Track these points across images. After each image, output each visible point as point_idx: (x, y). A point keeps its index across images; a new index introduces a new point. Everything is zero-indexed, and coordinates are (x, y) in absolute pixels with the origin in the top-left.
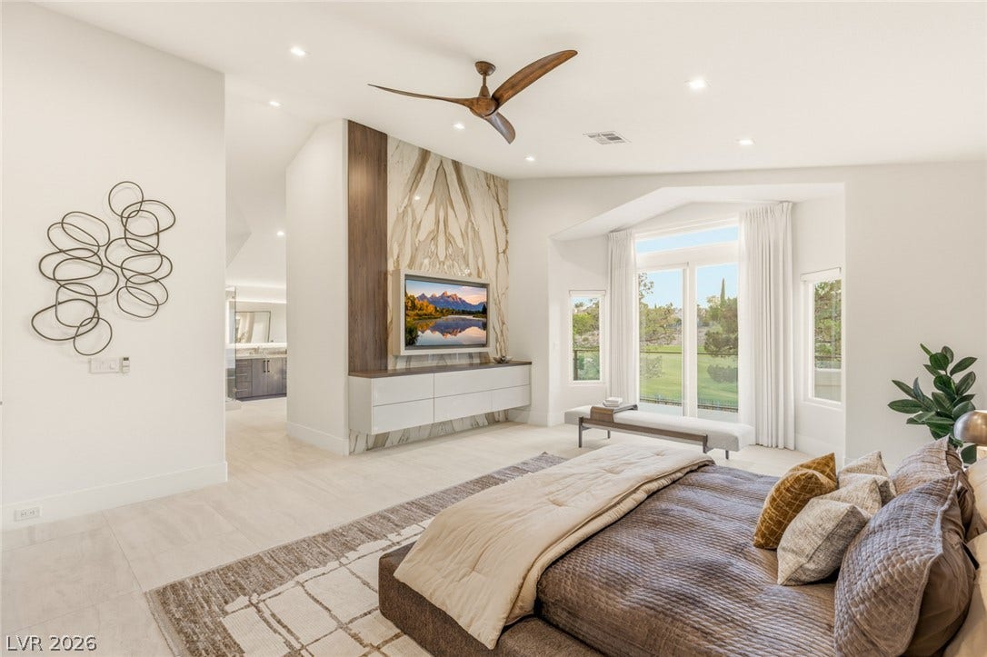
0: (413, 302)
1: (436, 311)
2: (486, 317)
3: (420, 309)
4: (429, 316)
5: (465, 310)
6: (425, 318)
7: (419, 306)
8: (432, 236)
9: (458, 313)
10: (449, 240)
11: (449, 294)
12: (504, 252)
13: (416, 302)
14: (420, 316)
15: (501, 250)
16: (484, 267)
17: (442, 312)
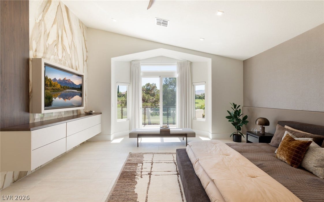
0: (50, 83)
1: (61, 87)
2: (82, 91)
3: (54, 86)
4: (58, 90)
5: (73, 87)
6: (56, 91)
7: (53, 84)
8: (55, 44)
9: (71, 89)
10: (64, 49)
11: (67, 79)
12: (86, 61)
13: (52, 82)
14: (54, 90)
15: (85, 60)
16: (79, 67)
17: (64, 88)
